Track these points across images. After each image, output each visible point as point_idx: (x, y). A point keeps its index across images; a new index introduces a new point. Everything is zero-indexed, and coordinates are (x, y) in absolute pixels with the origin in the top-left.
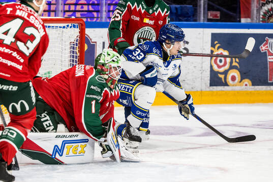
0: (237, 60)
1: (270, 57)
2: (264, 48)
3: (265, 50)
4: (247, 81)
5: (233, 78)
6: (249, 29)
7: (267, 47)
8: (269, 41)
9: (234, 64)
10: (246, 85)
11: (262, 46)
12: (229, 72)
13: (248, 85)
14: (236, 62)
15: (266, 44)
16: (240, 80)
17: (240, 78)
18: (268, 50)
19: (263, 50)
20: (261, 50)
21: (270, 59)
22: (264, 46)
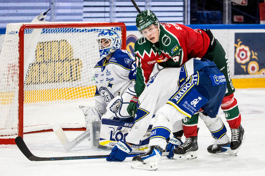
0: (256, 54)
5: (253, 68)
14: (255, 55)
16: (258, 70)
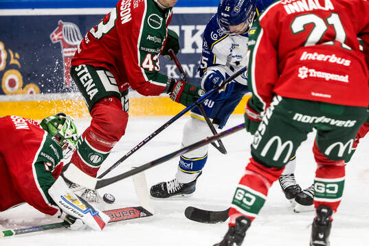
1: (65, 50)
2: (56, 37)
3: (58, 39)
4: (32, 87)
6: (33, 9)
7: (61, 35)
8: (64, 26)
9: (13, 61)
10: (31, 93)
11: (54, 33)
12: (6, 74)
13: (34, 93)
15: (60, 30)
17: (22, 83)
18: (62, 39)
19: (54, 40)
20: (52, 39)
21: (66, 52)
22: (56, 33)
